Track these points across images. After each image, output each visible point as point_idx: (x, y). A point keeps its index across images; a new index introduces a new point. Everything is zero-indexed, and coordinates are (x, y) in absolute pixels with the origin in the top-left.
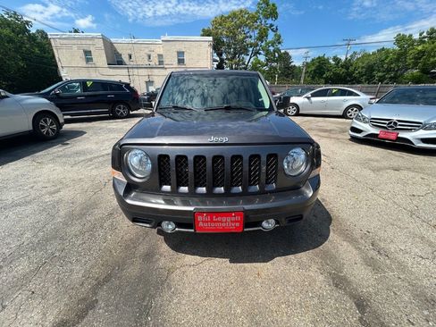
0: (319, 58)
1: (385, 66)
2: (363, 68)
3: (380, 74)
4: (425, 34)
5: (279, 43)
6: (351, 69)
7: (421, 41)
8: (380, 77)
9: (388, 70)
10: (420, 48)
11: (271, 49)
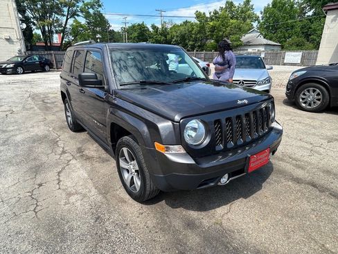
0: (139, 25)
1: (193, 36)
2: (177, 36)
3: (191, 43)
4: (212, 14)
5: (100, 6)
6: (169, 37)
7: (212, 19)
8: (192, 45)
9: (196, 40)
10: (211, 24)
11: (91, 11)
